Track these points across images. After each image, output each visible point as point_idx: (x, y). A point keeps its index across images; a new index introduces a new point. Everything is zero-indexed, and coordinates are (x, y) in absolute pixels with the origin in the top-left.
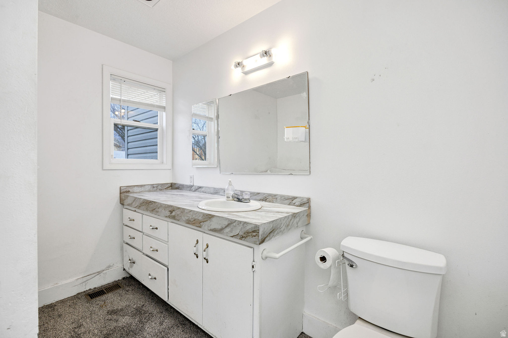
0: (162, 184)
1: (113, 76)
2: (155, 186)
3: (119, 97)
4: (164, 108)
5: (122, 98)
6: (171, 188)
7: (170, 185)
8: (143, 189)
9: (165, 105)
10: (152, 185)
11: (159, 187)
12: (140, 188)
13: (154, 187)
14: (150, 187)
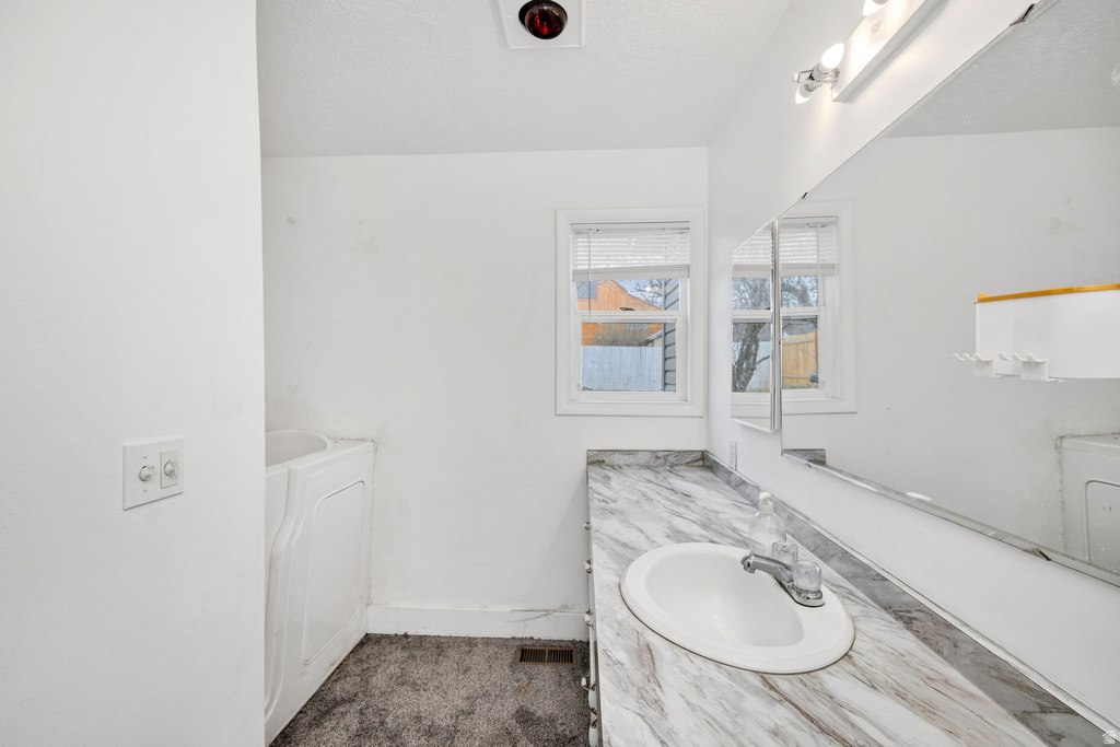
0: (679, 452)
1: (576, 227)
2: (660, 454)
3: (586, 267)
4: (688, 268)
5: (592, 267)
6: (700, 463)
7: (698, 455)
8: (631, 459)
9: (688, 262)
10: (654, 452)
11: (672, 459)
12: (627, 457)
13: (657, 458)
14: (648, 455)
